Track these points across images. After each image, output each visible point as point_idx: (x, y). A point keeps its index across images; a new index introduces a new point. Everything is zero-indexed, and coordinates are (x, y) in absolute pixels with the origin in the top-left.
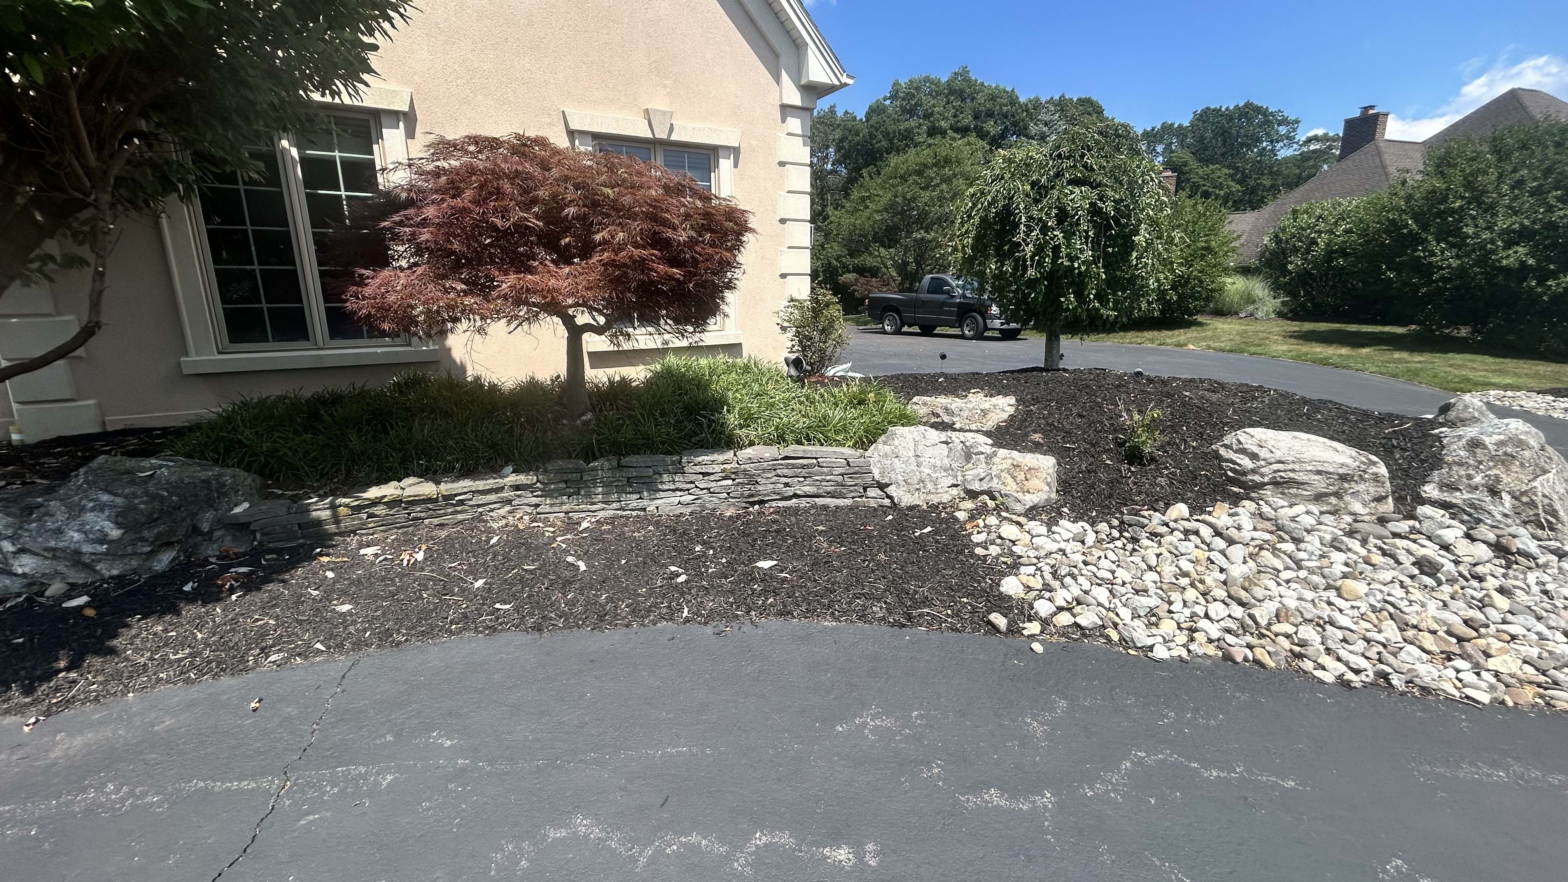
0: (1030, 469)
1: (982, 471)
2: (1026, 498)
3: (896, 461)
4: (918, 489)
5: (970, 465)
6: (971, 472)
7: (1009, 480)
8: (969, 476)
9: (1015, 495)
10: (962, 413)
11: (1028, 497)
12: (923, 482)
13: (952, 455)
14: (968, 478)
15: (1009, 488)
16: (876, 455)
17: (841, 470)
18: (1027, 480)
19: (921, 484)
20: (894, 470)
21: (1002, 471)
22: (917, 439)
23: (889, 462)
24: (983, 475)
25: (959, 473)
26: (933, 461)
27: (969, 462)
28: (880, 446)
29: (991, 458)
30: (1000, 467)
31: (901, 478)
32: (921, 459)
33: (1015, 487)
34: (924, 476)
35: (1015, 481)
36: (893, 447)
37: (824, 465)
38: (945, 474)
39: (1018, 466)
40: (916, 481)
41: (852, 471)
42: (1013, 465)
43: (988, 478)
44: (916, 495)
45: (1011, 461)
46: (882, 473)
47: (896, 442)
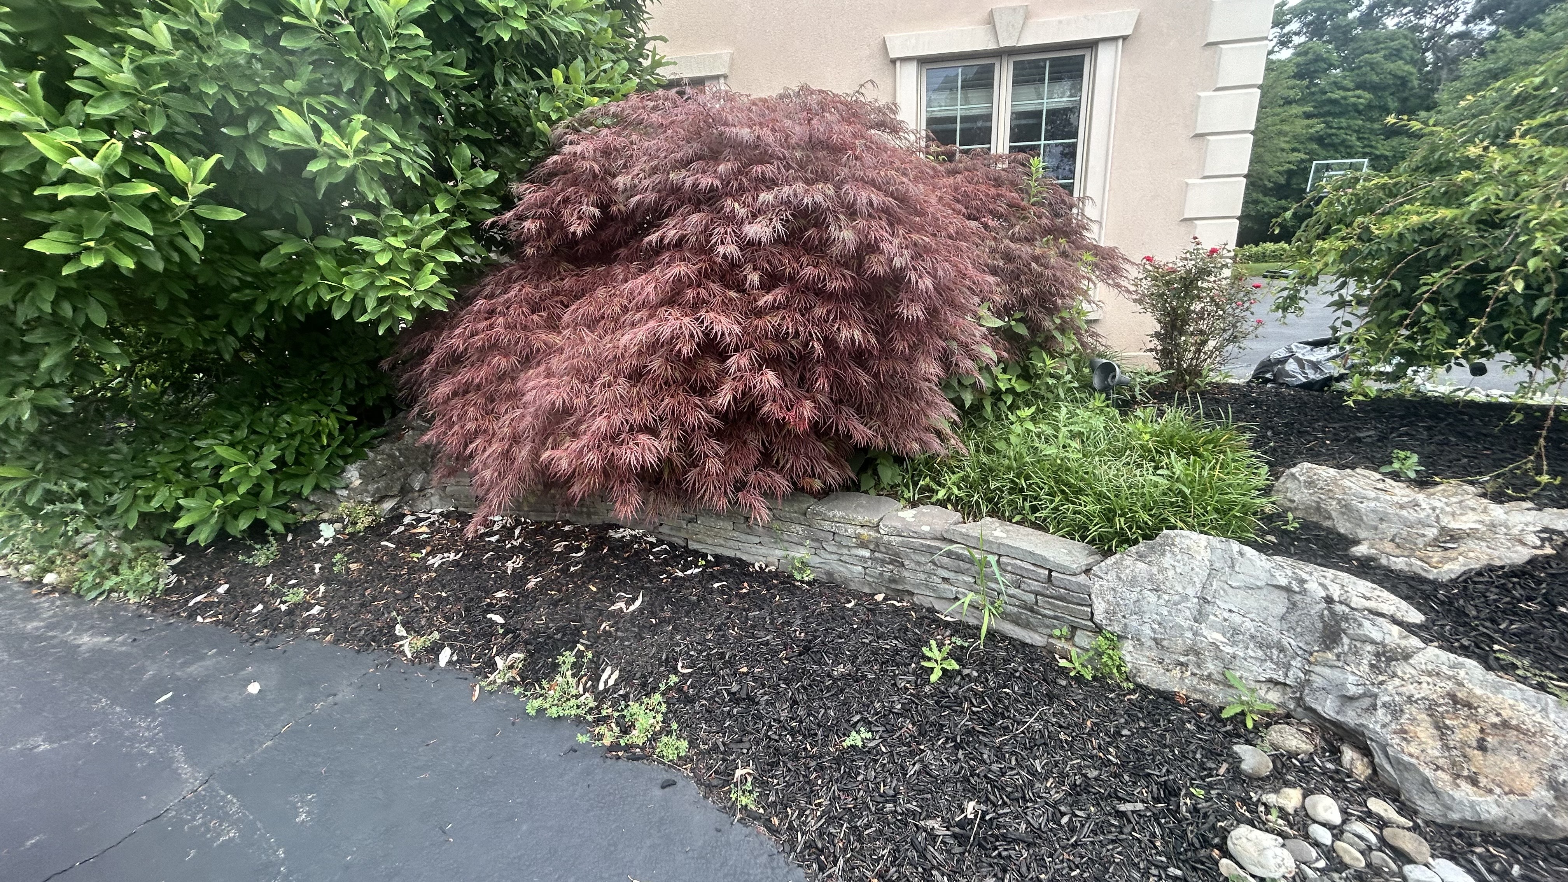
0: (1505, 724)
1: (1352, 679)
2: (1457, 795)
3: (1152, 598)
4: (1181, 664)
5: (1330, 655)
6: (1327, 671)
7: (1425, 732)
8: (1322, 675)
9: (1428, 772)
10: (1384, 526)
11: (1465, 792)
12: (1197, 654)
13: (1293, 618)
14: (1318, 681)
15: (1413, 749)
16: (1111, 577)
17: (1035, 586)
18: (1482, 747)
19: (1192, 658)
20: (1140, 613)
21: (1410, 699)
22: (1217, 565)
23: (1134, 596)
24: (1353, 690)
25: (1297, 663)
26: (1237, 619)
27: (1328, 648)
28: (1128, 561)
29: (1389, 660)
30: (1410, 689)
31: (1148, 631)
32: (1208, 608)
33: (1434, 748)
34: (1202, 643)
35: (1442, 737)
36: (1155, 570)
37: (1009, 568)
38: (1260, 653)
39: (1469, 706)
40: (1180, 647)
41: (1052, 591)
42: (1453, 697)
43: (1367, 702)
44: (1177, 673)
45: (1449, 686)
46: (1110, 614)
47: (1167, 561)
